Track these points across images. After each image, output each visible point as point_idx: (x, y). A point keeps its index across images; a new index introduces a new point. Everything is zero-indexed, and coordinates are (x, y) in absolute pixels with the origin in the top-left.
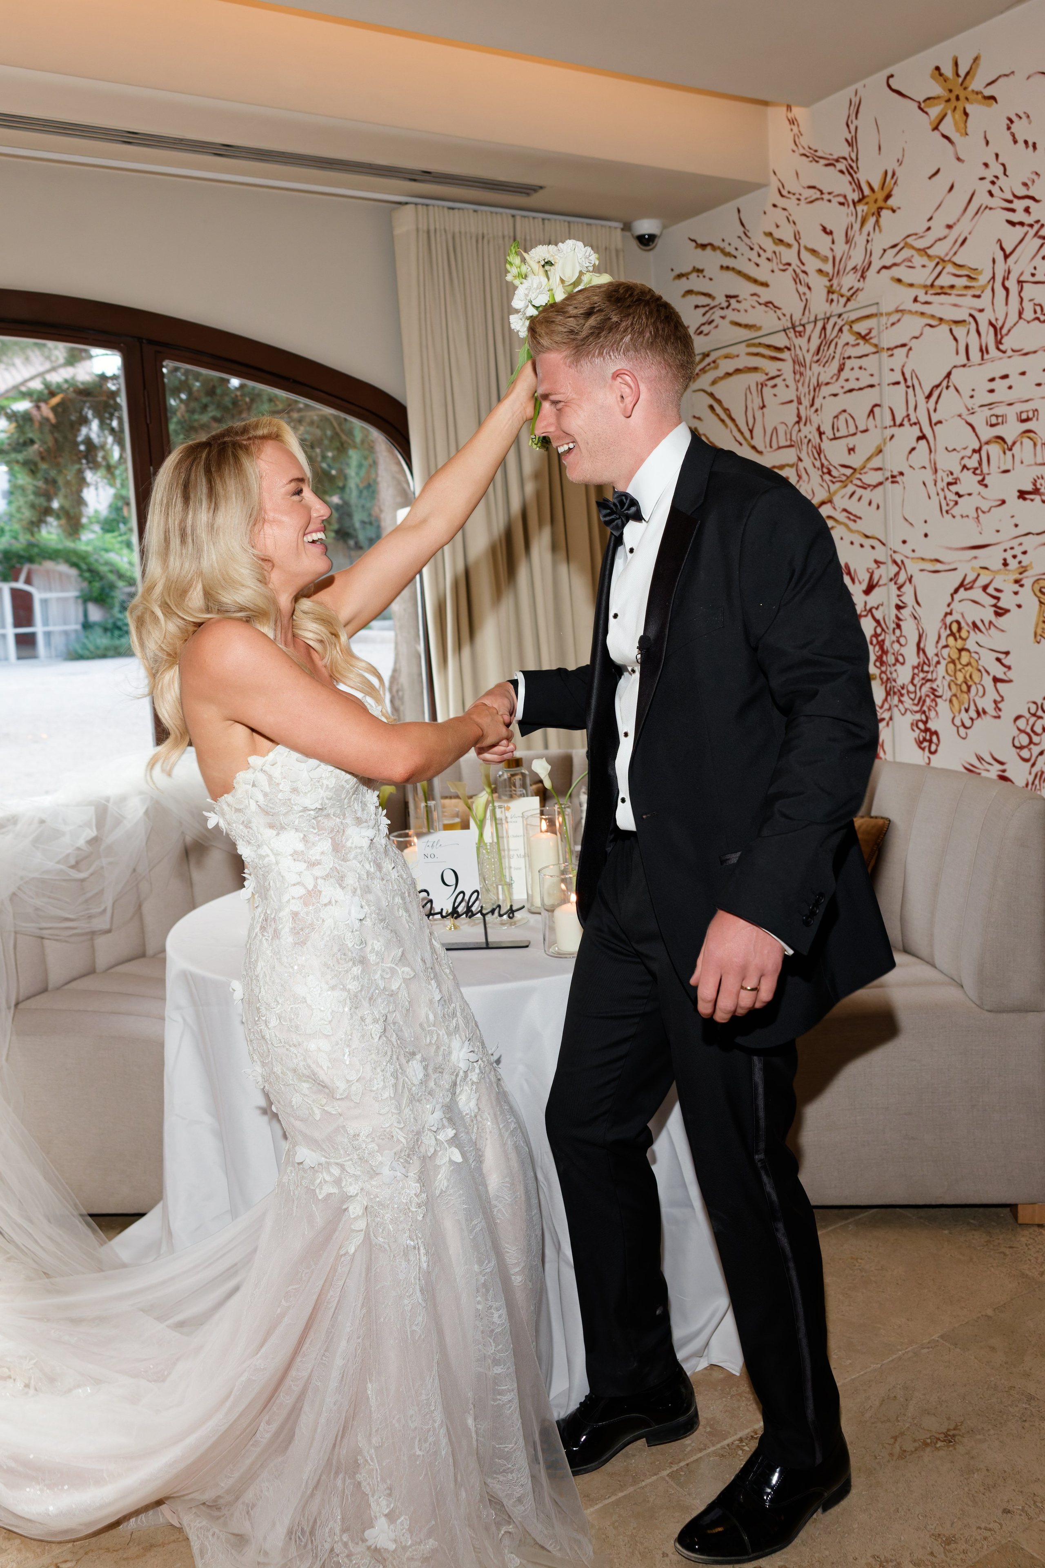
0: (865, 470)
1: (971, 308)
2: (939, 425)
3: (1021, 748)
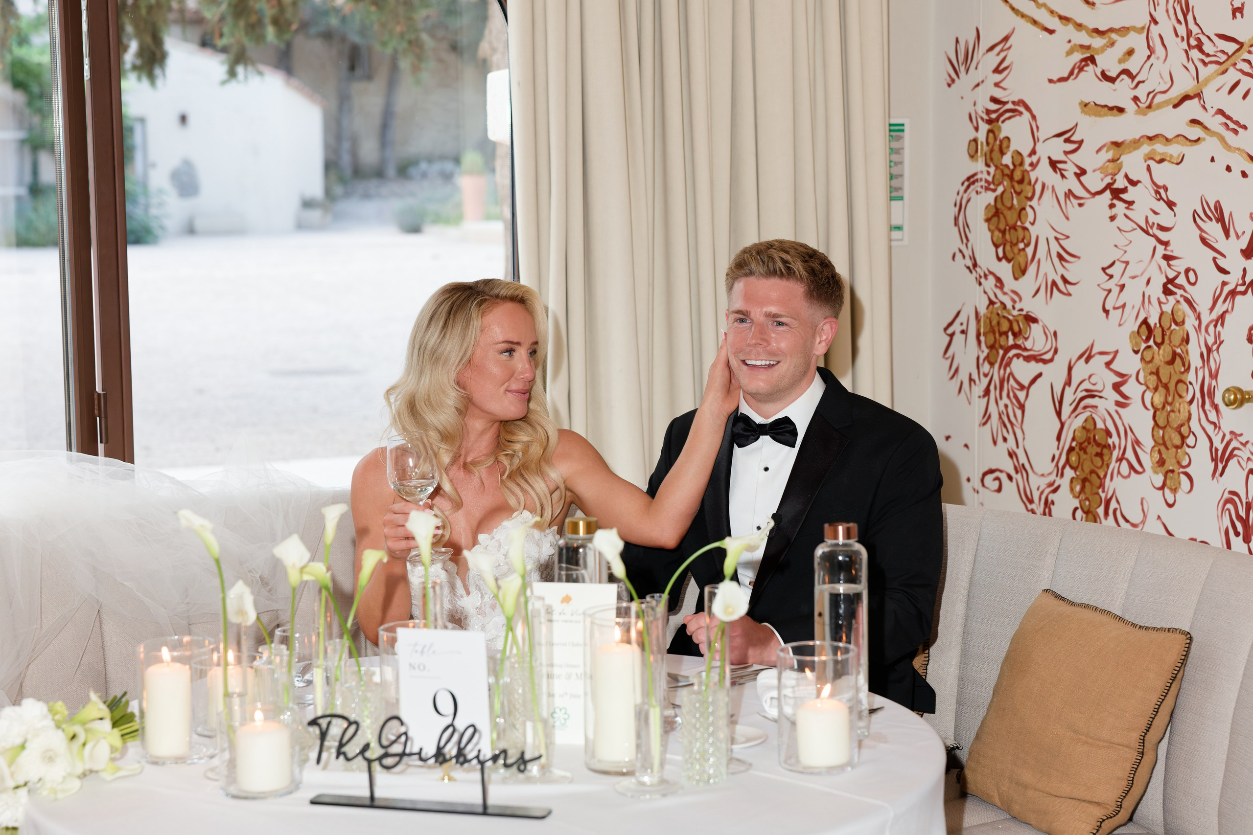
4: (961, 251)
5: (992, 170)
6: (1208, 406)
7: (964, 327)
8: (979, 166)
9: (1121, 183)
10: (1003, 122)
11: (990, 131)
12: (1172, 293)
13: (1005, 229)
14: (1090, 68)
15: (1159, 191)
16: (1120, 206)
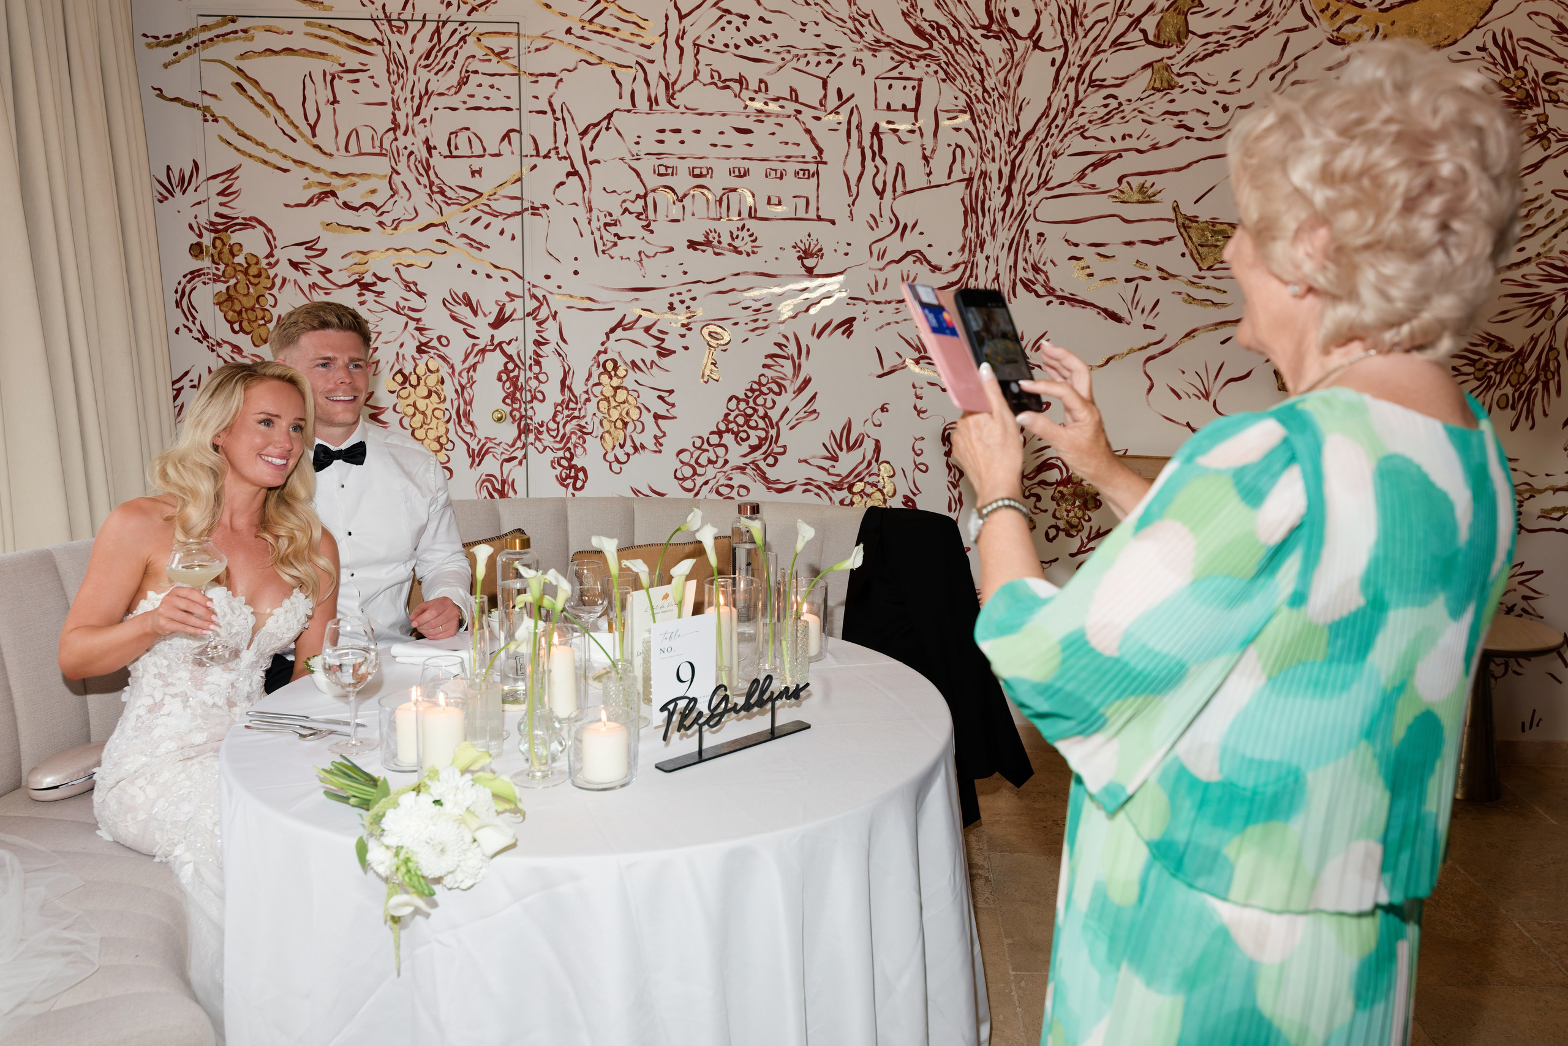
0: (495, 197)
1: (638, 56)
2: (595, 165)
3: (684, 479)
4: (185, 326)
5: (222, 267)
6: (463, 422)
7: (196, 382)
8: (206, 263)
9: (368, 279)
10: (232, 232)
11: (215, 239)
12: (425, 352)
13: (241, 311)
14: (332, 199)
15: (407, 286)
16: (369, 296)
